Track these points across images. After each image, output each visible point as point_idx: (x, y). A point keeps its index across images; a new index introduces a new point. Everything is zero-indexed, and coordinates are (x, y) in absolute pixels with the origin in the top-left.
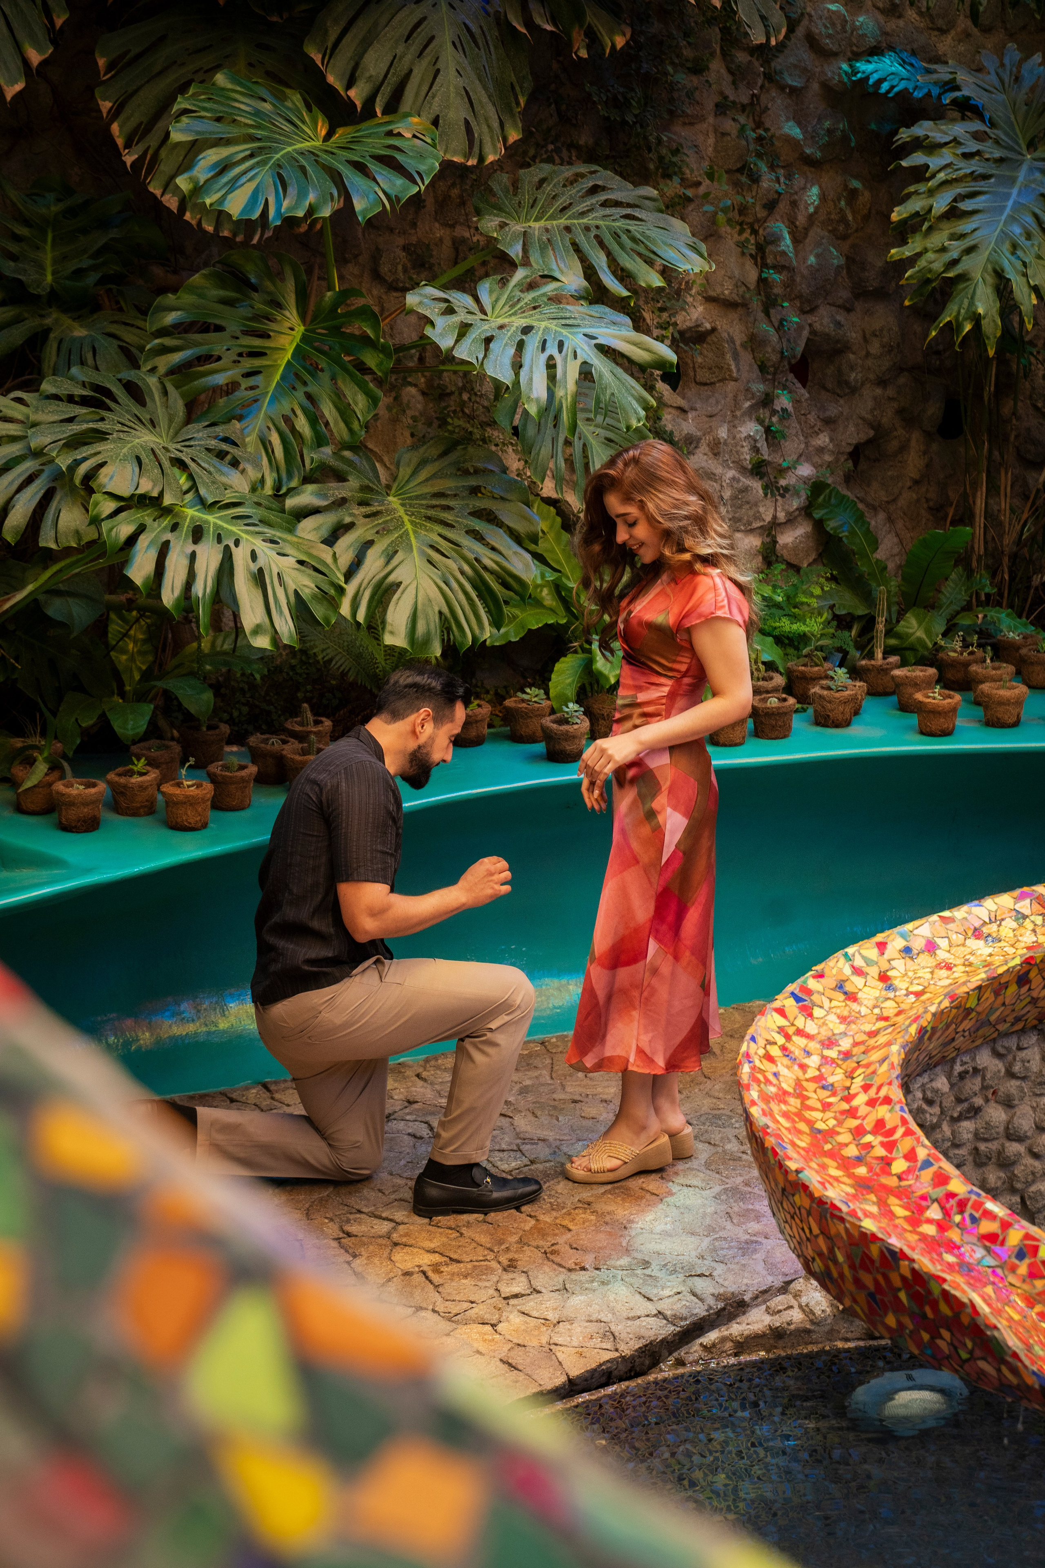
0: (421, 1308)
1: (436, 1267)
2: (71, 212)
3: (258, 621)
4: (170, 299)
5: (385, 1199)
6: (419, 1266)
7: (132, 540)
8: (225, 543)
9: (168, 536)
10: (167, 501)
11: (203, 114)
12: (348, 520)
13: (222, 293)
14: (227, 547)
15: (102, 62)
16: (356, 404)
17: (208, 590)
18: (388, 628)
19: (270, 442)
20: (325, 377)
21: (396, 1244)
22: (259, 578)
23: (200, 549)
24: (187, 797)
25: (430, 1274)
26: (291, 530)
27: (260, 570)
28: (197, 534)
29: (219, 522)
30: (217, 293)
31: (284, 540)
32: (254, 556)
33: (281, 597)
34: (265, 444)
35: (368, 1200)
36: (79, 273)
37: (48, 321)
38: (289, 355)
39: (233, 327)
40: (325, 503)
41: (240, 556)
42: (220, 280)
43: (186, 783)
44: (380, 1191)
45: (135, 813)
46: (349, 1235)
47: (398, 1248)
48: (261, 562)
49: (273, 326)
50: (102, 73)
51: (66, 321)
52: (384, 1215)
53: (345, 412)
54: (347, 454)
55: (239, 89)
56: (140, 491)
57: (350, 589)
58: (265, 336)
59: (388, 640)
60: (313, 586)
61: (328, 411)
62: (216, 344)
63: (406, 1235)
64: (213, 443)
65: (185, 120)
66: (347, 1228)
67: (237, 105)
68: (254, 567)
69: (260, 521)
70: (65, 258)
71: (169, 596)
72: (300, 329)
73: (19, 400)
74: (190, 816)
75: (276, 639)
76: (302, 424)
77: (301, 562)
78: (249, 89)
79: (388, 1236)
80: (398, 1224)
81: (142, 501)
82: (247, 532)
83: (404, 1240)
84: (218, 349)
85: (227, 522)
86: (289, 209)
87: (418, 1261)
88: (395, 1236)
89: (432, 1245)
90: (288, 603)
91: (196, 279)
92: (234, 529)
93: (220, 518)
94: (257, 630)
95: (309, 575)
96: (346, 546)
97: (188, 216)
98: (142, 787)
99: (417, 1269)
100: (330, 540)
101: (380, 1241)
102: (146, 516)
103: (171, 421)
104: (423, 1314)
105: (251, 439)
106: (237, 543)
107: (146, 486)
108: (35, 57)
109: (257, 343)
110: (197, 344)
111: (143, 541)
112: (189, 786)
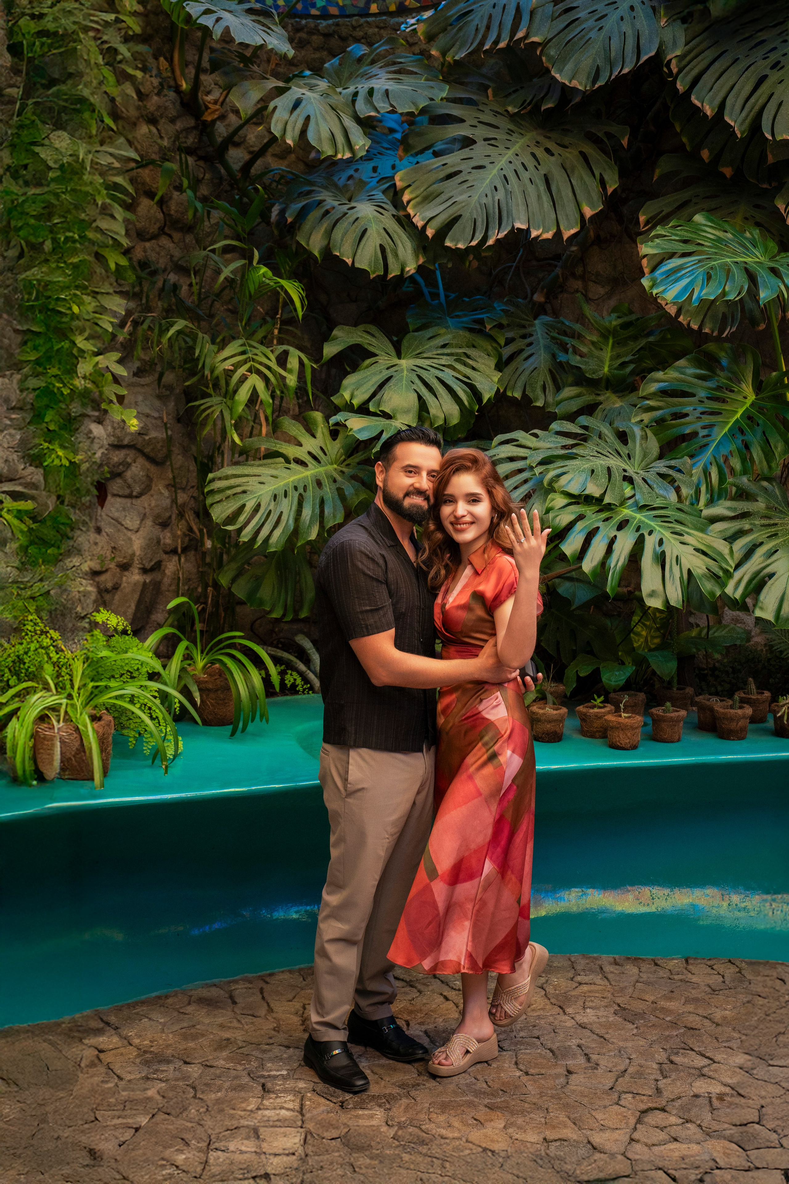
0: (691, 1121)
1: (721, 1097)
2: (625, 326)
3: (654, 588)
4: (660, 375)
5: (717, 1045)
6: (709, 1093)
7: (571, 526)
8: (641, 532)
9: (600, 524)
10: (607, 500)
11: (674, 237)
12: (747, 527)
13: (698, 371)
14: (642, 536)
15: (642, 219)
16: (776, 448)
17: (620, 564)
18: (760, 604)
19: (710, 473)
20: (759, 430)
21: (704, 1075)
22: (661, 560)
23: (619, 534)
24: (619, 723)
25: (714, 1100)
26: (703, 530)
27: (663, 553)
28: (622, 526)
29: (643, 519)
30: (691, 371)
31: (688, 533)
32: (661, 542)
33: (675, 573)
34: (706, 473)
35: (703, 1042)
36: (623, 365)
37: (601, 398)
38: (738, 415)
39: (702, 394)
40: (733, 514)
41: (650, 543)
42: (698, 363)
43: (623, 715)
44: (716, 1038)
45: (592, 736)
46: (672, 1062)
47: (702, 1078)
48: (665, 547)
49: (732, 396)
50: (642, 226)
51: (613, 397)
52: (707, 1055)
53: (769, 455)
54: (765, 484)
55: (710, 224)
56: (587, 492)
57: (737, 575)
58: (724, 401)
59: (758, 613)
60: (704, 568)
61: (757, 453)
62: (688, 406)
63: (715, 1071)
64: (664, 470)
65: (657, 241)
66: (674, 1058)
67: (704, 234)
68: (659, 550)
69: (676, 521)
70: (618, 356)
71: (588, 565)
72: (752, 397)
73: (536, 436)
74: (623, 739)
75: (667, 602)
76: (736, 463)
77: (697, 550)
78: (719, 225)
79: (700, 1069)
80: (714, 1062)
81: (588, 500)
82: (661, 526)
83: (711, 1073)
84: (688, 409)
85: (649, 519)
86: (706, 294)
87: (711, 1089)
88: (705, 1071)
89: (730, 1081)
90: (681, 578)
91: (682, 362)
92: (652, 523)
93: (645, 516)
94: (653, 594)
95: (702, 560)
96: (740, 544)
97: (681, 319)
98: (598, 717)
99: (706, 1095)
100: (731, 539)
101: (692, 1071)
102: (588, 510)
103: (645, 456)
104: (689, 1125)
105: (697, 471)
106: (650, 533)
107: (594, 490)
108: (588, 212)
109: (716, 406)
110: (674, 405)
111: (579, 526)
112: (625, 717)
